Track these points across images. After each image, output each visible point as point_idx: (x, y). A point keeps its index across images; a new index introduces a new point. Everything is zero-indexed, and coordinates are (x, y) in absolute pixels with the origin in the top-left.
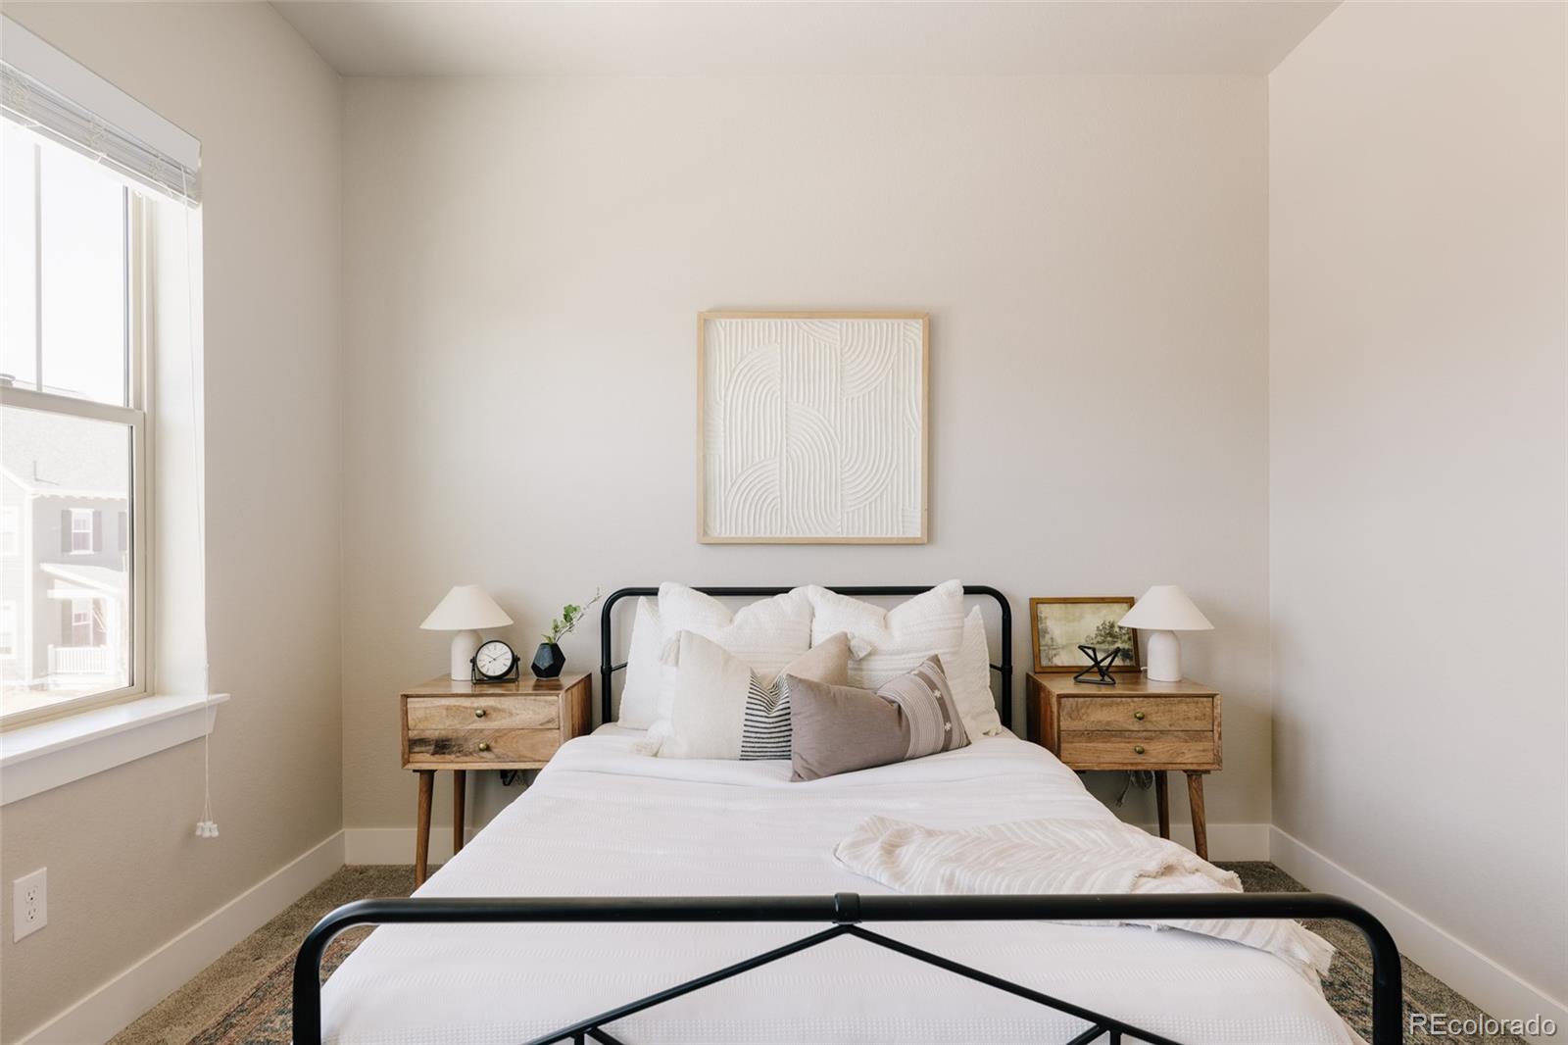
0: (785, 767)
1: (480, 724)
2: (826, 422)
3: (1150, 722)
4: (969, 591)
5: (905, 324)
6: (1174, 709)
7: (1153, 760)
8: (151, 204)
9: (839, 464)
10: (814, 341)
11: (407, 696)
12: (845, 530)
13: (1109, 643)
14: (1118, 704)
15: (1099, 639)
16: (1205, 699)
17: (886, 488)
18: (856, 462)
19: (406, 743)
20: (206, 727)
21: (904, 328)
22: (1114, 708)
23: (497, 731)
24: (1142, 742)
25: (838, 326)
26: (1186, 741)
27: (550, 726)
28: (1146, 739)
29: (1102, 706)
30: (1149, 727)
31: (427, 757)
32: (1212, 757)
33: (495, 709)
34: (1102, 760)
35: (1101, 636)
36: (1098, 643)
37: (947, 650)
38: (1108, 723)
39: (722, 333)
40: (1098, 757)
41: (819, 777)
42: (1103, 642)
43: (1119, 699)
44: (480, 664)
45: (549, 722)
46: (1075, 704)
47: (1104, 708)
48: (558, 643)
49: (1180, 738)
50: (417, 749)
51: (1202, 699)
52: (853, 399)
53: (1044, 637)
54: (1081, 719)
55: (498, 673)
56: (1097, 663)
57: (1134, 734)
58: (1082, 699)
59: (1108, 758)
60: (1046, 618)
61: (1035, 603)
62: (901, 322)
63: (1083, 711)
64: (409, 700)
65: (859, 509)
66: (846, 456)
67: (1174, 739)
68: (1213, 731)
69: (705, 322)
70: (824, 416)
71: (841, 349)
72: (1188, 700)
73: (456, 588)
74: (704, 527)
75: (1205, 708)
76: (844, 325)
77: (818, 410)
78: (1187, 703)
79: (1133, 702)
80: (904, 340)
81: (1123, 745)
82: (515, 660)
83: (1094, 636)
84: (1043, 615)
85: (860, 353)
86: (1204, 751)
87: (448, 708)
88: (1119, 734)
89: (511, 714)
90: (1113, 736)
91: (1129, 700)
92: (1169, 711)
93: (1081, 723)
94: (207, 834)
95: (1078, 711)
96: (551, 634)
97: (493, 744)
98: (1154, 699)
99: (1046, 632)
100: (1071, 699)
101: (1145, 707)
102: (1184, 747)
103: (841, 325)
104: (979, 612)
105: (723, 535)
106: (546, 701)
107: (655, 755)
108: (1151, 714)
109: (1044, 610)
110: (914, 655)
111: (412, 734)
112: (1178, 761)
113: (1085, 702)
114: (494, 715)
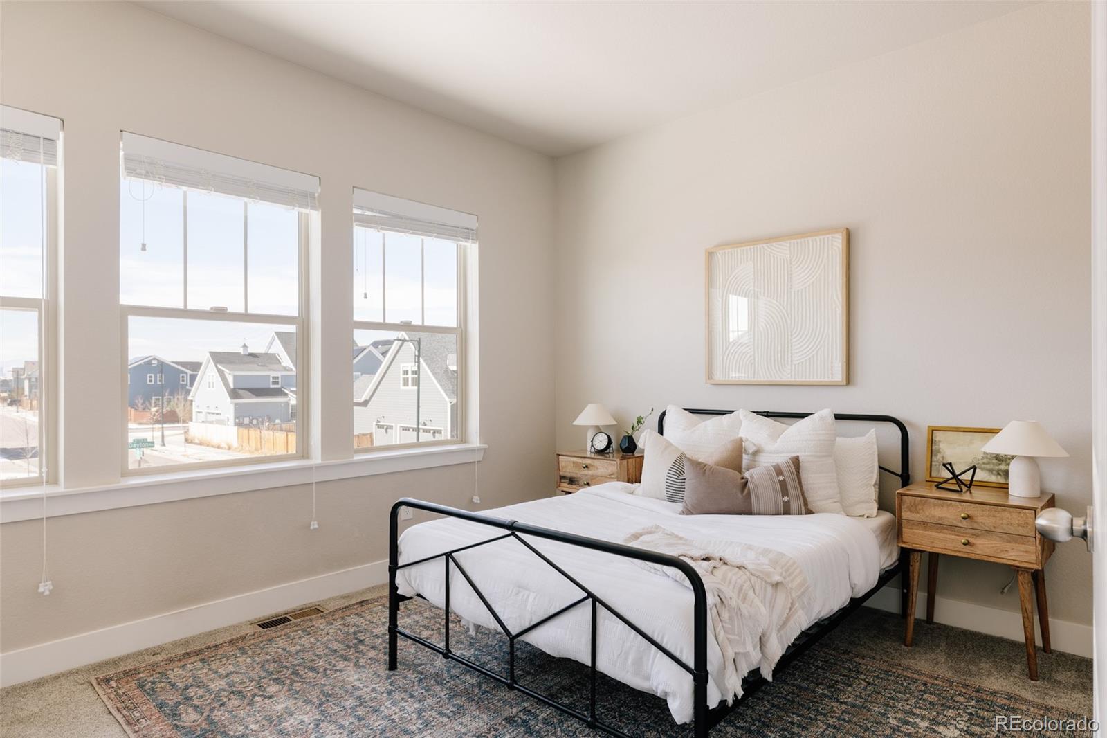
0: (679, 507)
1: (586, 472)
2: (781, 307)
3: (976, 522)
4: (838, 417)
5: (832, 237)
6: (998, 515)
7: (980, 552)
8: (465, 247)
9: (789, 334)
10: (774, 257)
11: (559, 455)
12: (793, 376)
13: (993, 464)
14: (948, 506)
15: (985, 460)
16: (1027, 511)
17: (820, 348)
18: (800, 332)
19: (559, 477)
20: (478, 457)
21: (832, 240)
22: (945, 508)
23: (593, 476)
24: (970, 537)
25: (788, 245)
26: (1010, 542)
27: (613, 476)
28: (973, 535)
29: (935, 505)
30: (975, 526)
31: (566, 485)
32: (1035, 558)
33: (590, 465)
34: (934, 545)
35: (987, 458)
36: (984, 463)
37: (809, 454)
38: (940, 518)
39: (720, 258)
40: (933, 542)
41: (692, 514)
42: (989, 463)
43: (949, 502)
44: (594, 444)
45: (612, 474)
46: (913, 501)
47: (937, 507)
48: (633, 436)
49: (1004, 539)
50: (563, 481)
51: (1024, 511)
52: (798, 291)
53: (936, 455)
54: (918, 513)
55: (602, 448)
56: (955, 476)
57: (962, 530)
58: (919, 499)
59: (941, 544)
60: (940, 442)
61: (933, 431)
62: (830, 236)
63: (920, 507)
64: (560, 457)
65: (802, 362)
66: (794, 329)
67: (998, 539)
68: (1035, 537)
69: (710, 255)
70: (780, 303)
71: (790, 260)
72: (1011, 509)
73: (589, 405)
74: (710, 375)
75: (1027, 518)
76: (792, 244)
77: (777, 301)
78: (1010, 512)
79: (961, 505)
80: (832, 248)
81: (953, 537)
82: (610, 442)
83: (980, 458)
84: (937, 439)
85: (802, 261)
86: (1026, 552)
87: (574, 463)
88: (950, 528)
89: (597, 469)
90: (944, 529)
91: (958, 503)
92: (994, 516)
93: (918, 515)
94: (476, 501)
95: (916, 507)
96: (630, 432)
97: (590, 483)
98: (980, 506)
99: (938, 451)
100: (910, 498)
101: (972, 510)
102: (1008, 546)
103: (790, 243)
104: (874, 433)
105: (721, 379)
106: (612, 464)
107: (632, 493)
108: (977, 516)
109: (939, 436)
110: (785, 455)
111: (561, 473)
112: (1002, 557)
113: (921, 501)
114: (591, 468)
